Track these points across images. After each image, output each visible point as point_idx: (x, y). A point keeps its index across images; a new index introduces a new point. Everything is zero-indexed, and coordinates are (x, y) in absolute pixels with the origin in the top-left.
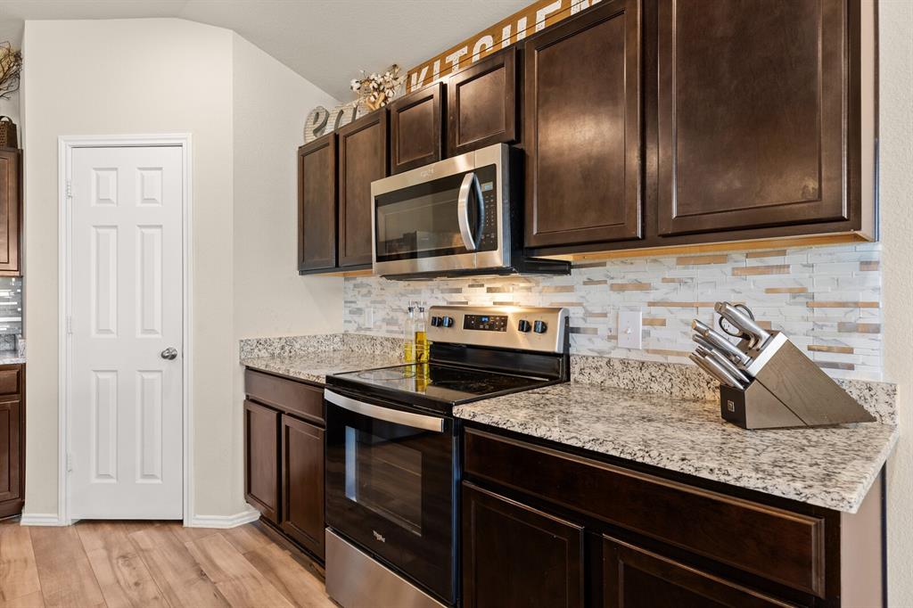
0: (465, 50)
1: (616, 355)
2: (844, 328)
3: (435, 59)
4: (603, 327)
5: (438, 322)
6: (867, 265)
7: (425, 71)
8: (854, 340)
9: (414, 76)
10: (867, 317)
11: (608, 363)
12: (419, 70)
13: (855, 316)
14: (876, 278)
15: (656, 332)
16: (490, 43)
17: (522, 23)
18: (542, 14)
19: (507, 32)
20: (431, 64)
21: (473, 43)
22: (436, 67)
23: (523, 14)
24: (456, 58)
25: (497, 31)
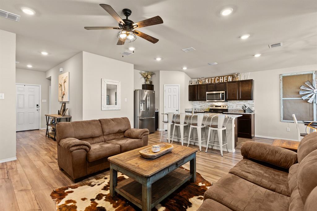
0: (214, 78)
1: (233, 109)
2: (252, 106)
4: (231, 107)
5: (211, 106)
6: (253, 102)
7: (208, 79)
8: (253, 107)
9: (206, 79)
10: (253, 105)
12: (207, 78)
13: (252, 105)
14: (254, 103)
15: (237, 107)
16: (218, 78)
17: (222, 77)
18: (225, 77)
19: (220, 78)
20: (209, 78)
21: (215, 77)
22: (210, 79)
23: (222, 76)
24: (213, 78)
25: (219, 77)
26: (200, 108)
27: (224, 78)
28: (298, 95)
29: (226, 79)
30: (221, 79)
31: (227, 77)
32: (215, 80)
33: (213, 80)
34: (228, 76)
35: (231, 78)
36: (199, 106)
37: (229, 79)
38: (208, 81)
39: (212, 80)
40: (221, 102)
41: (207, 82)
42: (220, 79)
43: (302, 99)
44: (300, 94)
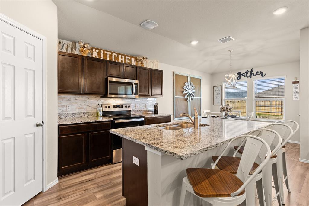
0: (110, 53)
3: (98, 49)
5: (105, 107)
7: (97, 51)
9: (94, 50)
11: (136, 111)
12: (96, 49)
16: (116, 56)
17: (123, 57)
18: (127, 57)
19: (120, 56)
20: (100, 50)
21: (112, 53)
22: (102, 52)
23: (123, 55)
24: (108, 53)
25: (118, 54)
26: (77, 111)
27: (125, 58)
28: (182, 94)
29: (129, 61)
30: (122, 58)
31: (129, 58)
32: (111, 56)
33: (108, 56)
34: (131, 57)
35: (135, 61)
36: (76, 106)
37: (132, 63)
38: (99, 54)
39: (105, 55)
40: (120, 99)
41: (95, 55)
42: (120, 58)
43: (184, 98)
44: (184, 93)
